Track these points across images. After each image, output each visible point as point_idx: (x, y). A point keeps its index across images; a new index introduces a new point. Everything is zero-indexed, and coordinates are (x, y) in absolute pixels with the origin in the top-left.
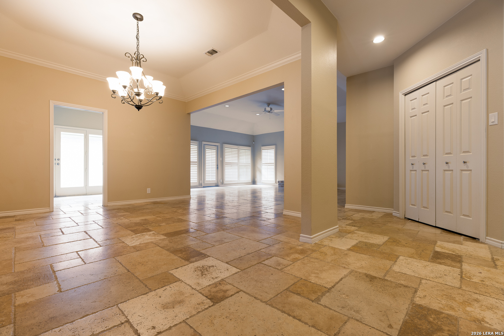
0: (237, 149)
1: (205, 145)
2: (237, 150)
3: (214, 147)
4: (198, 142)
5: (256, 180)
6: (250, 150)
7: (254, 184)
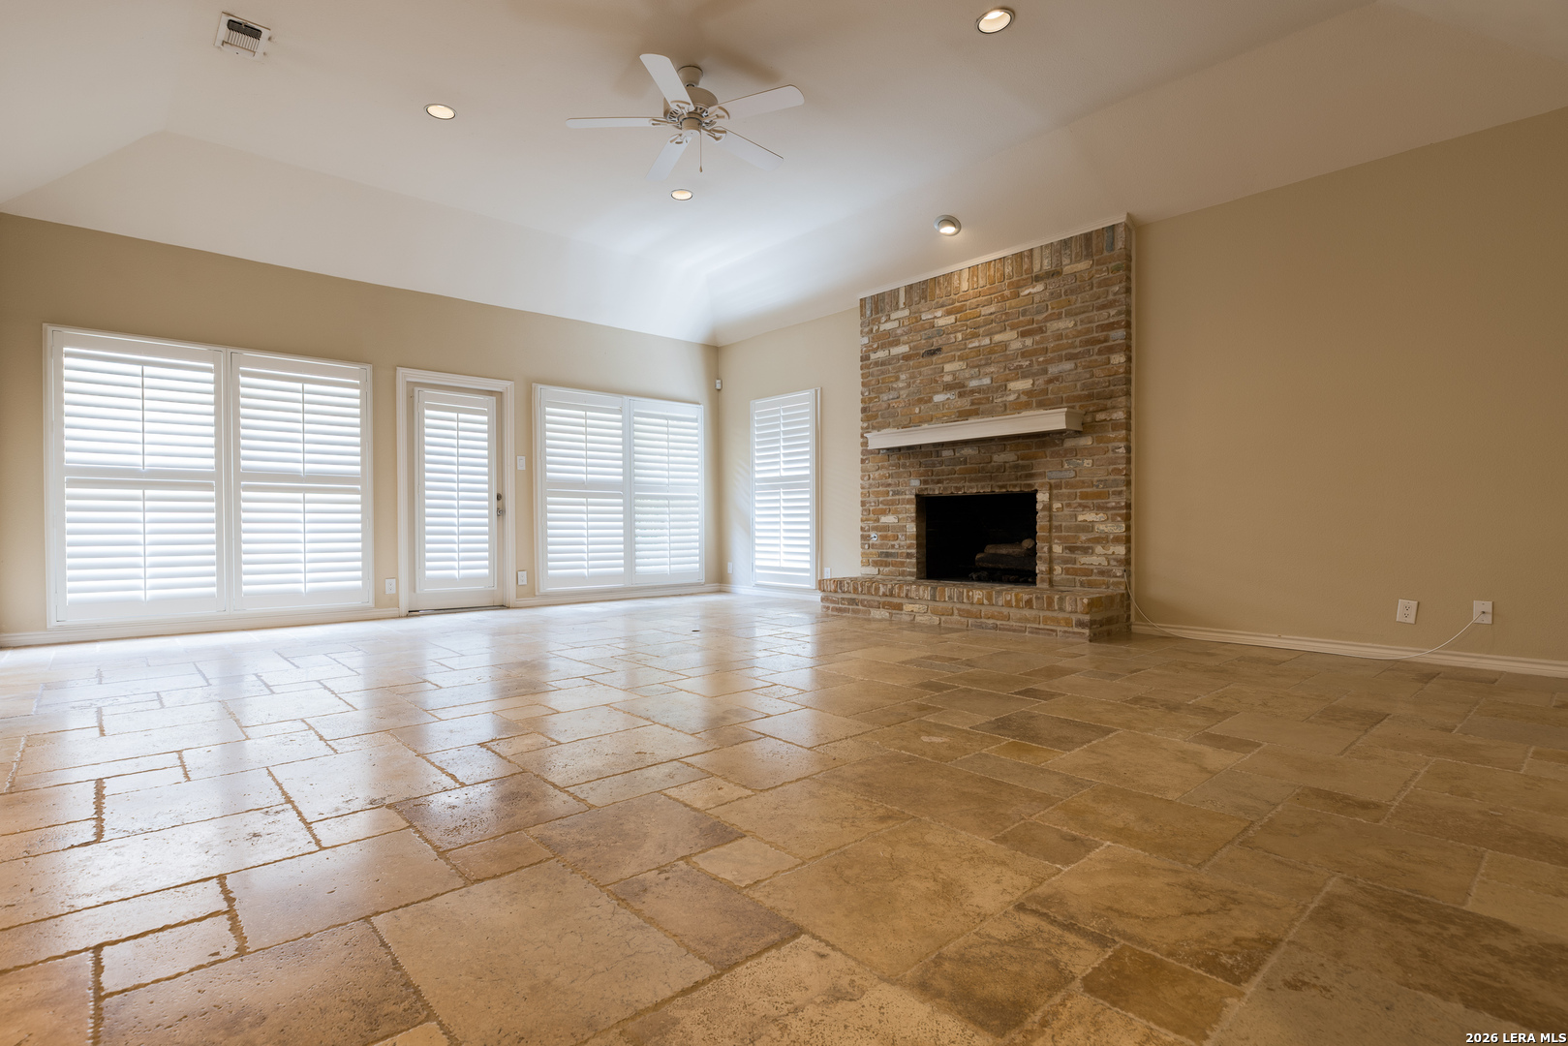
0: (620, 412)
1: (417, 389)
2: (620, 417)
3: (481, 398)
4: (369, 367)
5: (730, 571)
6: (695, 420)
7: (720, 591)
